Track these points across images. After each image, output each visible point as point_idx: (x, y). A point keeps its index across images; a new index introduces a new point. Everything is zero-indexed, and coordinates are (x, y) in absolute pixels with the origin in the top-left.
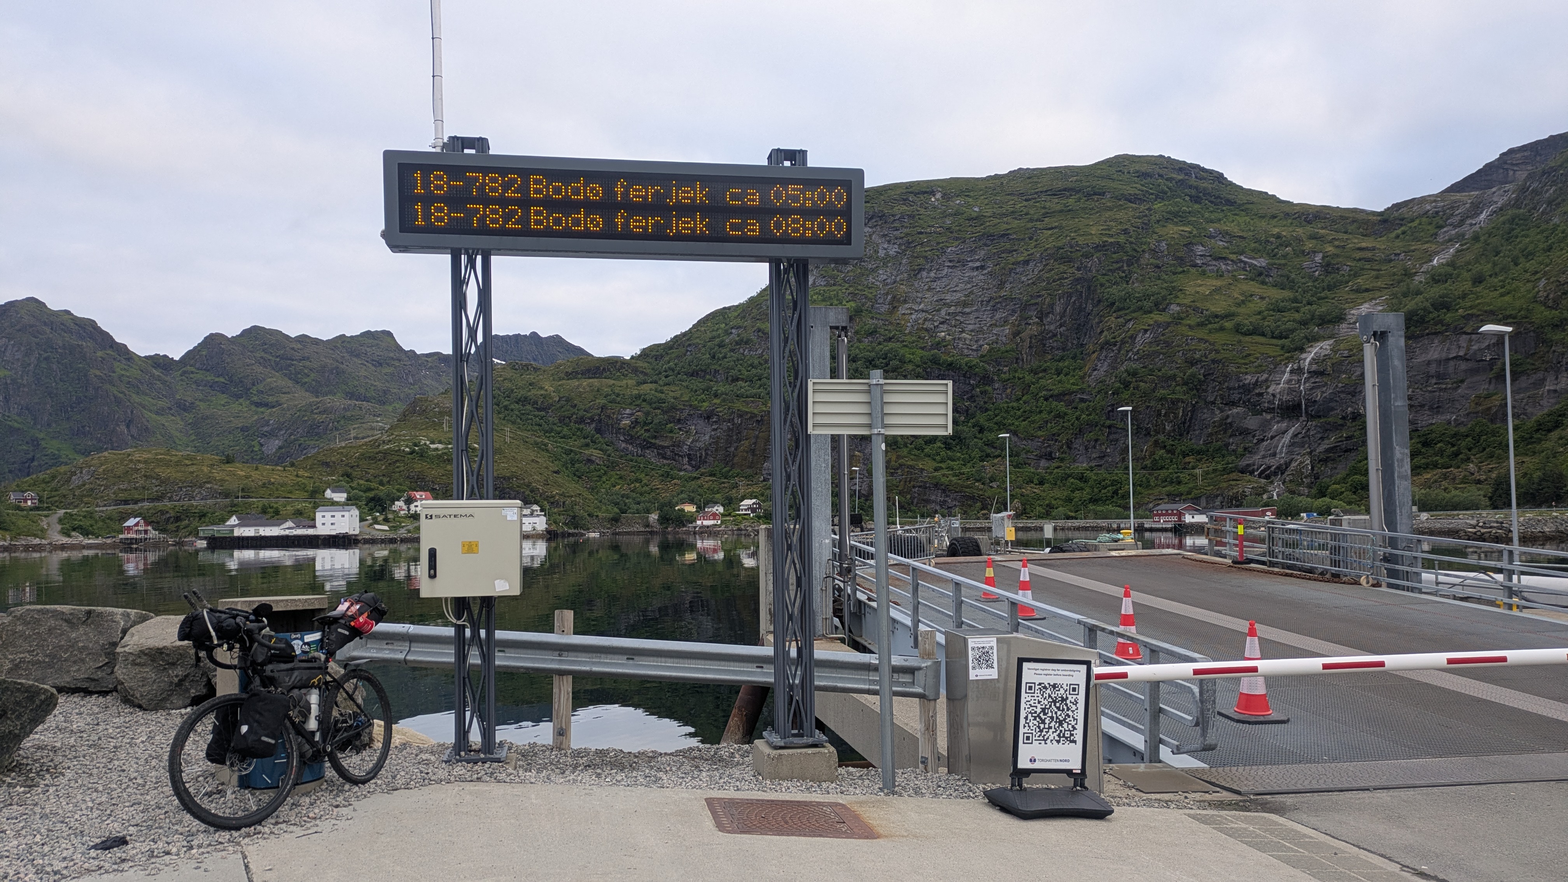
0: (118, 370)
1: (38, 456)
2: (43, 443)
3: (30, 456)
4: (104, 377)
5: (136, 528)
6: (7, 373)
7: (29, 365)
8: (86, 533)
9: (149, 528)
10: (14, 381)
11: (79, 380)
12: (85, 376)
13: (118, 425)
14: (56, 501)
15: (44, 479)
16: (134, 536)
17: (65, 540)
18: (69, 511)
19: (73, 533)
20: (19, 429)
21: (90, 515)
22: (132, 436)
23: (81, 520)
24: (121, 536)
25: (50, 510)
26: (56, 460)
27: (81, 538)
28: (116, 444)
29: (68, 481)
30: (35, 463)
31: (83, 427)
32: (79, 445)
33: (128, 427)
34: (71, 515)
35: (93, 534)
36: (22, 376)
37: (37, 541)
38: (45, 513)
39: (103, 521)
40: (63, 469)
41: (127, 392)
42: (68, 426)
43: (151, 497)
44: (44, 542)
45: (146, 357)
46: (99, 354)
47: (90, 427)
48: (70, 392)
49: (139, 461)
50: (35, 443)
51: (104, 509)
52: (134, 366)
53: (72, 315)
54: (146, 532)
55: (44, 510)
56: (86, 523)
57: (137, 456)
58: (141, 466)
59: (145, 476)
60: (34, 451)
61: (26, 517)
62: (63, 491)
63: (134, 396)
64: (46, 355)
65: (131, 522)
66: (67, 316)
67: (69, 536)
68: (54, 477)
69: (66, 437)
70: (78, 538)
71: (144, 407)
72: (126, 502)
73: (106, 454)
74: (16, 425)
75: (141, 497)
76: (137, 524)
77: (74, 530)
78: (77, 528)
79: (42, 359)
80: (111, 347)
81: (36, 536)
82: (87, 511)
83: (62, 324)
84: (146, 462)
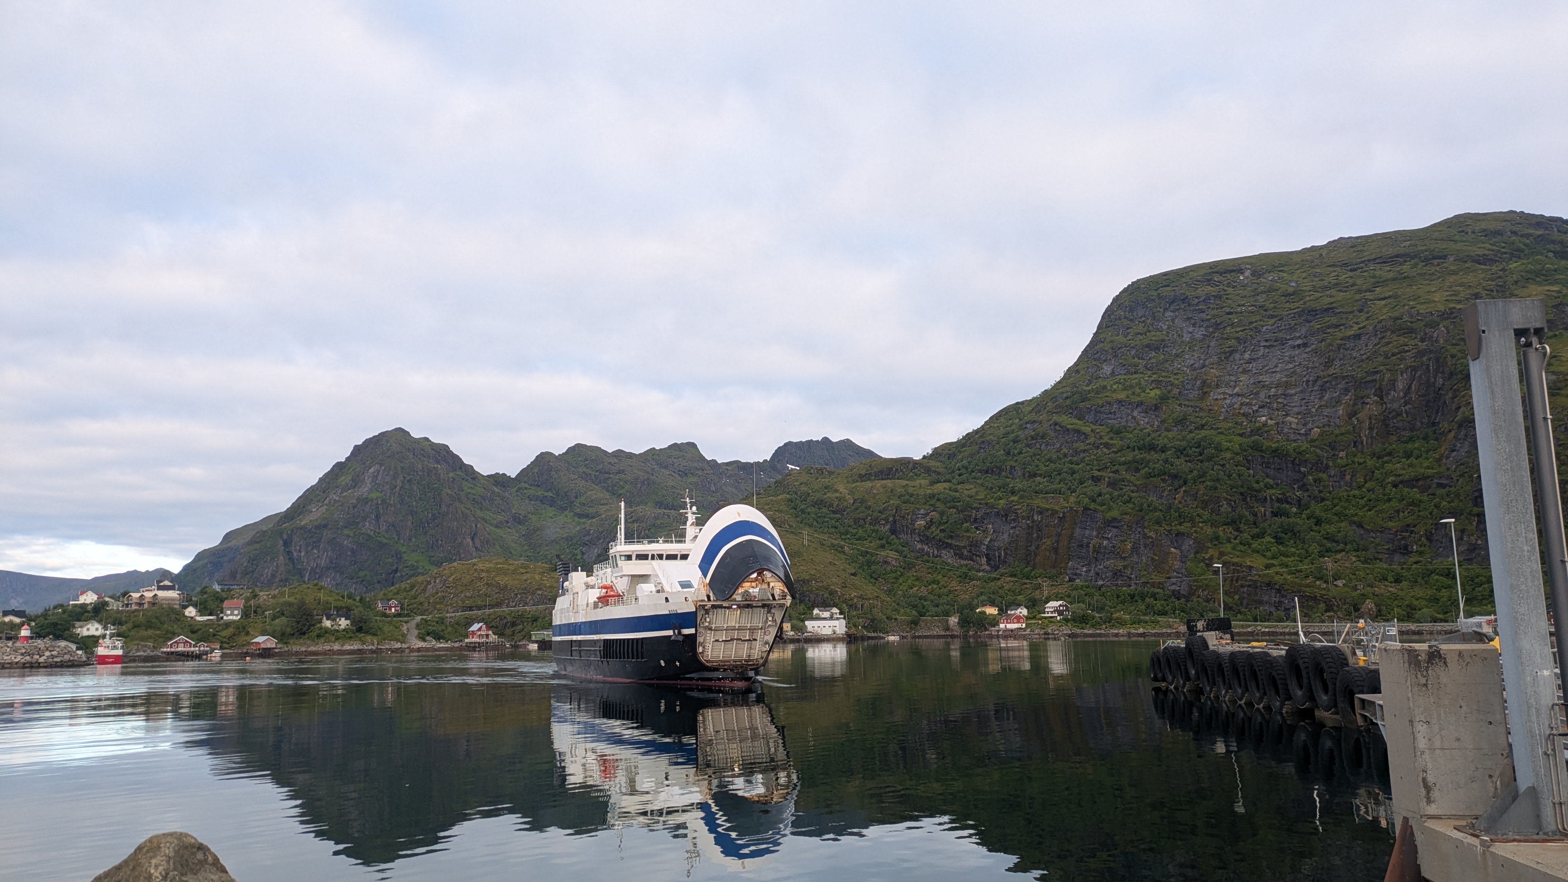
0: (466, 488)
1: (401, 567)
2: (404, 555)
3: (395, 568)
4: (454, 495)
5: (479, 633)
6: (379, 494)
7: (396, 487)
8: (438, 637)
9: (490, 632)
10: (384, 501)
11: (434, 498)
12: (439, 494)
13: (464, 538)
14: (414, 609)
15: (405, 588)
16: (478, 640)
17: (421, 644)
18: (424, 617)
19: (428, 638)
20: (386, 544)
21: (441, 621)
22: (476, 548)
23: (434, 626)
24: (466, 640)
25: (409, 616)
26: (415, 571)
27: (434, 642)
28: (462, 556)
29: (424, 590)
30: (399, 574)
31: (437, 541)
32: (434, 556)
33: (473, 539)
34: (426, 621)
35: (443, 638)
36: (390, 497)
37: (398, 645)
38: (406, 619)
39: (452, 626)
40: (420, 579)
41: (472, 508)
42: (425, 540)
43: (492, 603)
44: (404, 646)
45: (488, 476)
46: (451, 475)
47: (442, 541)
48: (427, 510)
49: (482, 571)
50: (399, 556)
51: (453, 615)
52: (479, 485)
53: (430, 441)
54: (487, 636)
55: (405, 617)
56: (438, 628)
57: (480, 566)
58: (484, 574)
59: (487, 584)
60: (397, 563)
61: (390, 623)
62: (421, 599)
63: (478, 511)
64: (409, 478)
65: (475, 627)
66: (427, 443)
67: (424, 640)
68: (412, 587)
69: (423, 550)
70: (432, 643)
71: (486, 522)
72: (470, 609)
73: (455, 564)
74: (385, 541)
75: (484, 603)
76: (480, 629)
77: (428, 634)
78: (431, 633)
79: (405, 482)
80: (461, 468)
81: (398, 641)
82: (439, 618)
83: (422, 450)
84: (488, 571)
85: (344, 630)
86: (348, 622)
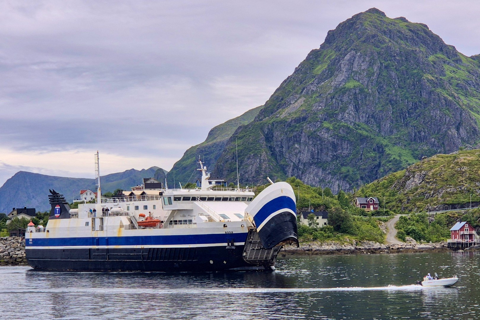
0: (448, 73)
1: (383, 162)
2: (387, 149)
3: (376, 163)
4: (436, 81)
5: (462, 233)
6: (357, 84)
7: (374, 73)
8: (418, 237)
9: (474, 232)
10: (361, 90)
11: (414, 85)
12: (420, 81)
13: (449, 129)
14: (394, 206)
15: (383, 184)
16: (461, 241)
17: (399, 244)
18: (404, 215)
19: (407, 238)
21: (421, 219)
22: (462, 139)
23: (414, 225)
24: (449, 241)
25: (388, 215)
26: (398, 165)
27: (414, 242)
28: (447, 148)
29: (403, 185)
31: (419, 132)
32: (416, 150)
33: (458, 129)
34: (406, 220)
35: (424, 239)
36: (367, 86)
37: (377, 245)
38: (384, 217)
39: (433, 225)
40: (399, 174)
41: (456, 95)
42: (406, 132)
43: (475, 200)
44: (383, 246)
45: (472, 57)
46: (431, 58)
47: (425, 132)
48: (407, 98)
49: (464, 164)
50: (380, 149)
51: (434, 213)
52: (462, 68)
53: (407, 21)
54: (471, 236)
55: (384, 215)
56: (418, 227)
57: (462, 159)
58: (465, 168)
59: (470, 179)
60: (380, 157)
61: (368, 221)
62: (399, 196)
63: (462, 98)
64: (386, 64)
65: (457, 226)
66: (403, 24)
67: (404, 240)
68: (391, 182)
69: (406, 143)
70: (412, 243)
71: (472, 110)
72: (453, 206)
73: (434, 157)
75: (466, 200)
76: (462, 229)
77: (408, 234)
78: (411, 232)
79: (383, 68)
80: (441, 50)
81: (376, 240)
82: (419, 216)
83: (399, 32)
84: (470, 164)
85: (322, 229)
86: (326, 220)
